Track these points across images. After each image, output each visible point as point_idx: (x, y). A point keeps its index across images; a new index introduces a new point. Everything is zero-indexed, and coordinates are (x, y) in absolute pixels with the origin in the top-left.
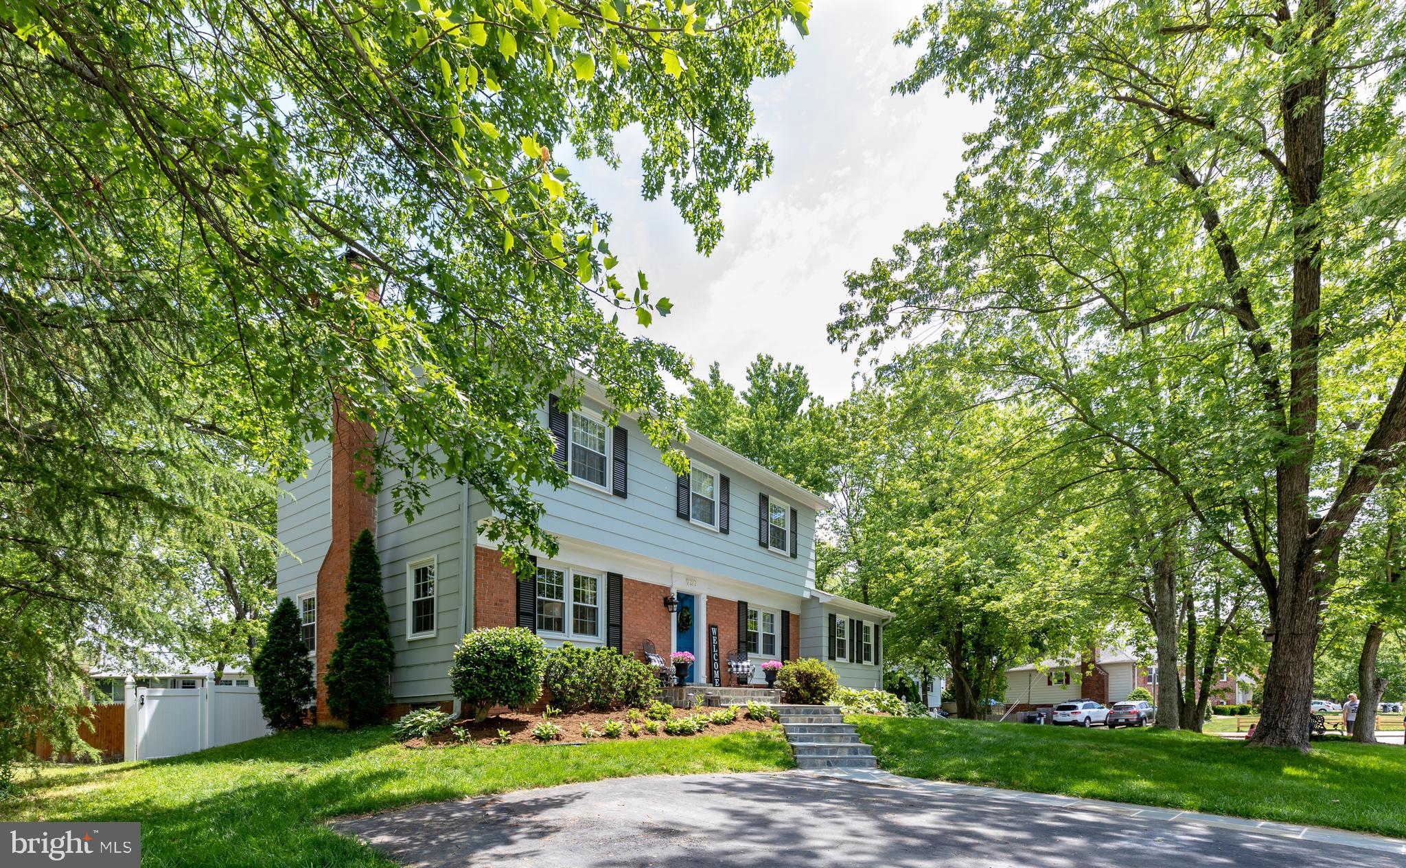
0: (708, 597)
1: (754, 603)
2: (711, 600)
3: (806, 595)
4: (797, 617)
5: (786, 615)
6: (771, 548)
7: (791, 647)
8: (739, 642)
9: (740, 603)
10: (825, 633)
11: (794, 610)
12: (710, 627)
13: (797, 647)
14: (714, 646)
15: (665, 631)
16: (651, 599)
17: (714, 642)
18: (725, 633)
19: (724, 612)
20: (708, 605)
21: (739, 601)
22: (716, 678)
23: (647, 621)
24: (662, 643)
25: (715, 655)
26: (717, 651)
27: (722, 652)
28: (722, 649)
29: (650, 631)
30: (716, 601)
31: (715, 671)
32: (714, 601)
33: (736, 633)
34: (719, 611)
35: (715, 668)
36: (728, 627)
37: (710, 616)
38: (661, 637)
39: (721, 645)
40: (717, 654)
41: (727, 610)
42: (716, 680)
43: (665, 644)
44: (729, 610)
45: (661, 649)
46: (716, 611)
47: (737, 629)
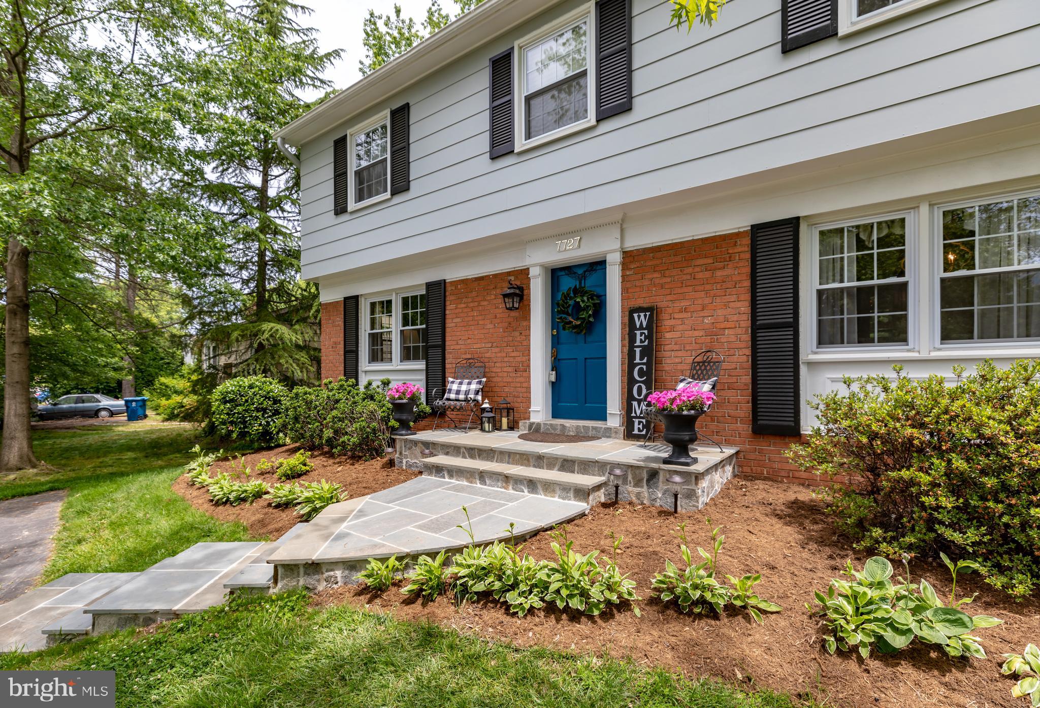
0: (626, 253)
2: (632, 258)
8: (757, 328)
9: (759, 230)
12: (629, 316)
14: (638, 350)
15: (518, 339)
16: (493, 297)
17: (638, 343)
18: (695, 315)
19: (690, 270)
20: (630, 269)
21: (752, 226)
22: (636, 417)
23: (485, 331)
24: (511, 360)
25: (641, 369)
26: (645, 361)
27: (677, 360)
28: (679, 354)
29: (490, 345)
30: (658, 254)
31: (635, 404)
32: (651, 255)
33: (744, 307)
34: (667, 272)
35: (636, 396)
36: (707, 301)
37: (638, 289)
38: (509, 349)
39: (676, 344)
40: (644, 367)
41: (700, 262)
42: (636, 421)
43: (519, 359)
44: (710, 261)
45: (510, 369)
46: (657, 275)
47: (748, 297)
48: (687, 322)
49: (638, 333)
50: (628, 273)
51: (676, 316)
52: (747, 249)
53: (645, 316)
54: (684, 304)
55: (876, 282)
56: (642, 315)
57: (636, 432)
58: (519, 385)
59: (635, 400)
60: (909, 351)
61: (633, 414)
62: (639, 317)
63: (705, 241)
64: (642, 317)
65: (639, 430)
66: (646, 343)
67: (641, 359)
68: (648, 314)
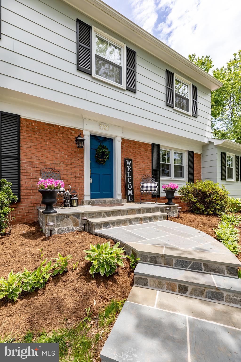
0: (123, 139)
1: (164, 145)
2: (124, 141)
3: (206, 141)
4: (200, 156)
5: (191, 154)
6: (175, 108)
7: (195, 173)
8: (153, 170)
9: (153, 145)
10: (219, 163)
11: (197, 151)
12: (125, 161)
13: (200, 173)
14: (128, 173)
15: (77, 162)
16: (60, 137)
17: (128, 171)
18: (140, 164)
19: (139, 150)
20: (124, 145)
21: (152, 143)
22: (130, 195)
23: (55, 155)
24: (73, 171)
25: (130, 179)
26: (131, 176)
27: (136, 177)
28: (137, 175)
29: (59, 163)
30: (132, 143)
31: (129, 191)
32: (130, 142)
33: (150, 164)
34: (134, 149)
35: (129, 188)
36: (143, 161)
37: (126, 153)
38: (72, 166)
39: (136, 172)
40: (131, 178)
41: (141, 149)
42: (130, 196)
43: (78, 172)
44: (144, 149)
45: (72, 176)
46: (131, 149)
47: (151, 161)
48: (139, 166)
49: (128, 167)
50: (123, 146)
51: (136, 163)
52: (151, 149)
53: (130, 162)
54: (138, 160)
55: (166, 163)
56: (129, 161)
57: (130, 200)
58: (77, 184)
59: (129, 189)
60: (171, 178)
61: (129, 194)
62: (128, 162)
63: (143, 143)
64: (129, 162)
65: (131, 199)
66: (131, 171)
67: (130, 176)
68: (131, 161)
